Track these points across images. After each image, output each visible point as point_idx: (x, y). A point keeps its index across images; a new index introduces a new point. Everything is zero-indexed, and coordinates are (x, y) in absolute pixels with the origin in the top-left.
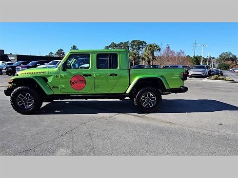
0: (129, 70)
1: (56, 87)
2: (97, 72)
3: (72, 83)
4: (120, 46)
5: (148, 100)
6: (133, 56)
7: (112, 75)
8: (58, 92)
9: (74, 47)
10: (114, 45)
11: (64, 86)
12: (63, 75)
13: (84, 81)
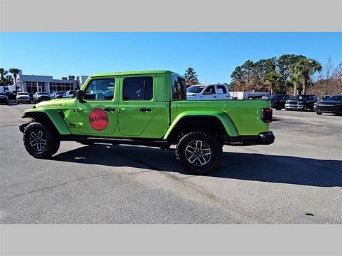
0: (170, 102)
1: (73, 125)
2: (122, 106)
3: (91, 120)
4: (260, 65)
5: (198, 153)
6: (271, 81)
7: (143, 110)
8: (75, 132)
9: (190, 70)
10: (249, 65)
11: (81, 124)
12: (81, 109)
13: (105, 118)
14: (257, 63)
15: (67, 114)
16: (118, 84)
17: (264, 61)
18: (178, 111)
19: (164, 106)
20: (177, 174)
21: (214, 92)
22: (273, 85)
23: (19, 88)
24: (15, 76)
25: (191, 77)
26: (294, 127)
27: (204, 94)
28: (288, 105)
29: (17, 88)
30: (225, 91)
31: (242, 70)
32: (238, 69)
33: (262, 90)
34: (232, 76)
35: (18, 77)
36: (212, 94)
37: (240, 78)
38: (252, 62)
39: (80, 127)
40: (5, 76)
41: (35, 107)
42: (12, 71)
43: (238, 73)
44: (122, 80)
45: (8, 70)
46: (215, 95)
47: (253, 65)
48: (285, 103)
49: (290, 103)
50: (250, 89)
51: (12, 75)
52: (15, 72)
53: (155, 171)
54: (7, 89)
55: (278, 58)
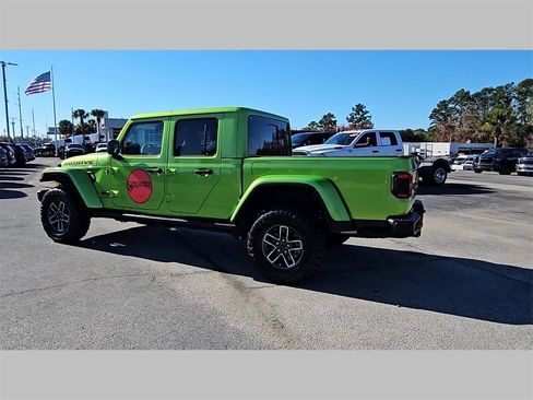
0: (243, 159)
1: (106, 193)
2: (172, 165)
3: (130, 187)
4: (482, 97)
5: (283, 247)
6: (494, 124)
7: (201, 172)
8: (109, 205)
9: (360, 108)
10: (463, 97)
11: (116, 192)
12: (116, 169)
13: (148, 184)
14: (477, 95)
15: (98, 177)
16: (168, 129)
17: (490, 90)
18: (256, 173)
19: (231, 166)
20: (248, 281)
21: (373, 142)
22: (498, 131)
23: (102, 137)
24: (99, 120)
25: (360, 120)
26: (513, 205)
27: (355, 147)
28: (522, 166)
29: (101, 137)
30: (394, 142)
31: (450, 106)
32: (443, 104)
33: (484, 140)
34: (431, 117)
35: (103, 121)
36: (368, 146)
37: (446, 120)
38: (468, 93)
39: (115, 196)
40: (85, 121)
41: (60, 166)
42: (94, 113)
43: (442, 112)
44: (173, 123)
45: (90, 112)
46: (375, 148)
47: (469, 98)
48: (516, 162)
49: (526, 163)
50: (463, 137)
51: (95, 118)
52: (99, 114)
53: (217, 272)
54: (88, 138)
55: (516, 84)
